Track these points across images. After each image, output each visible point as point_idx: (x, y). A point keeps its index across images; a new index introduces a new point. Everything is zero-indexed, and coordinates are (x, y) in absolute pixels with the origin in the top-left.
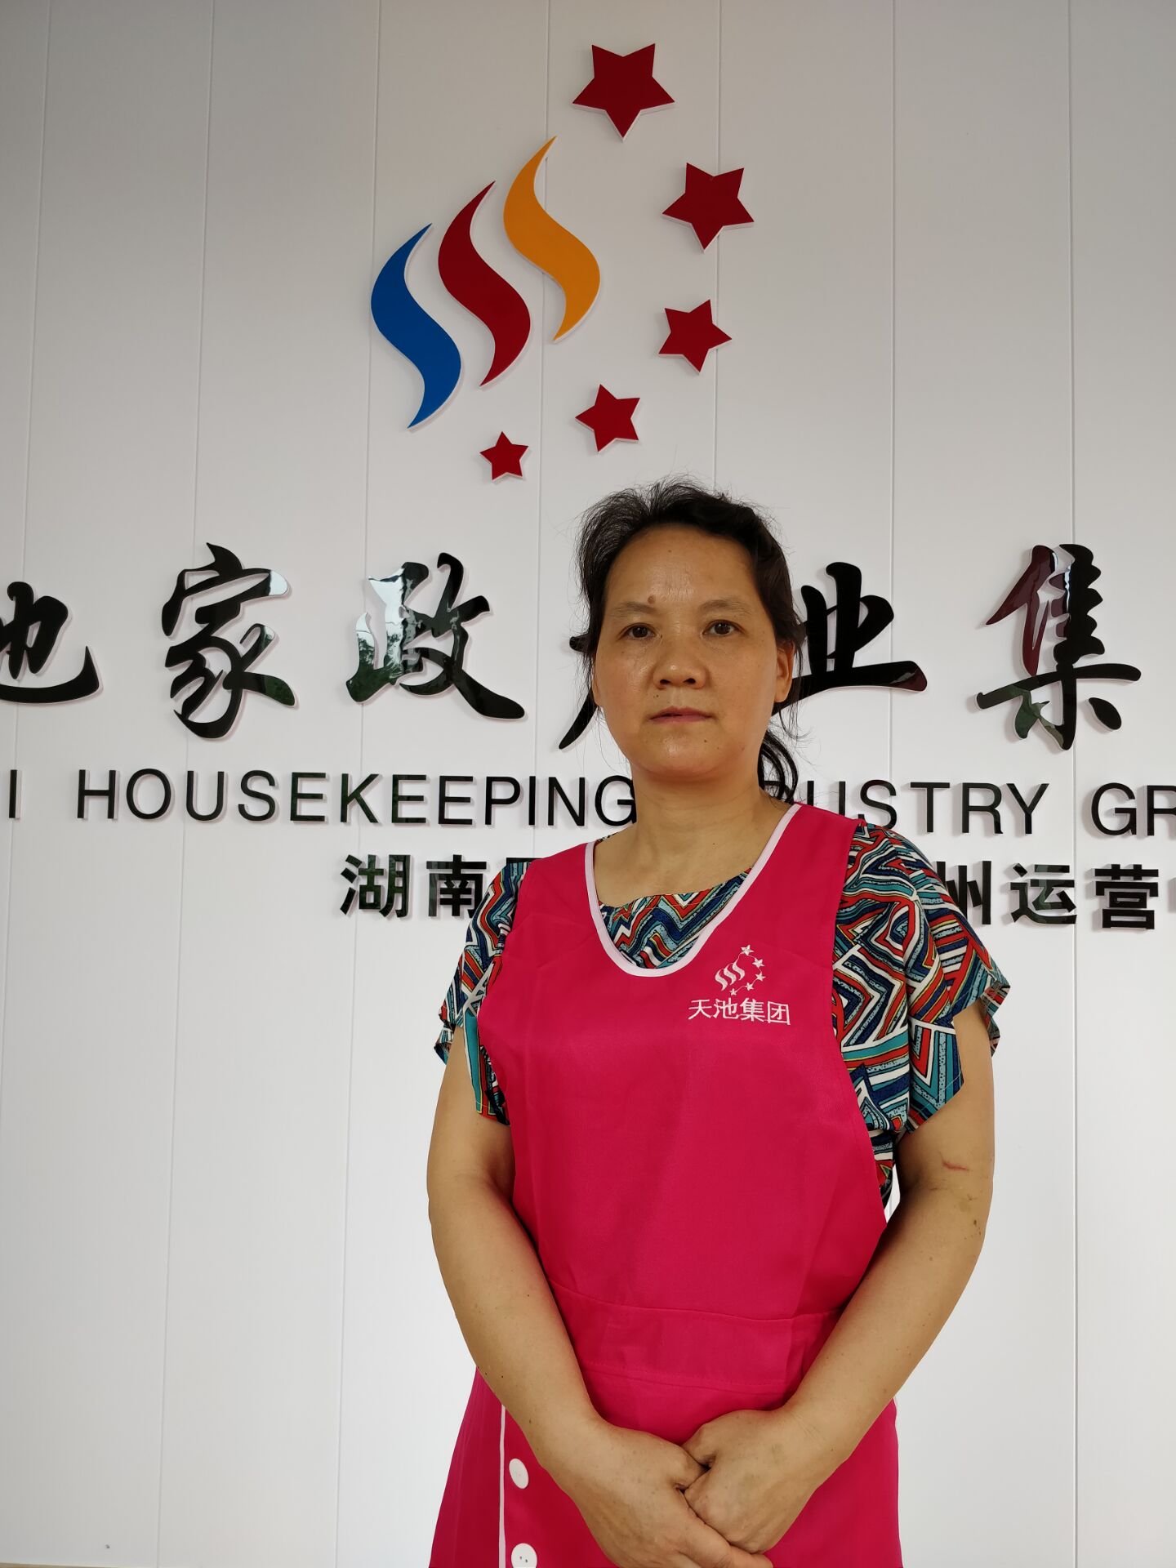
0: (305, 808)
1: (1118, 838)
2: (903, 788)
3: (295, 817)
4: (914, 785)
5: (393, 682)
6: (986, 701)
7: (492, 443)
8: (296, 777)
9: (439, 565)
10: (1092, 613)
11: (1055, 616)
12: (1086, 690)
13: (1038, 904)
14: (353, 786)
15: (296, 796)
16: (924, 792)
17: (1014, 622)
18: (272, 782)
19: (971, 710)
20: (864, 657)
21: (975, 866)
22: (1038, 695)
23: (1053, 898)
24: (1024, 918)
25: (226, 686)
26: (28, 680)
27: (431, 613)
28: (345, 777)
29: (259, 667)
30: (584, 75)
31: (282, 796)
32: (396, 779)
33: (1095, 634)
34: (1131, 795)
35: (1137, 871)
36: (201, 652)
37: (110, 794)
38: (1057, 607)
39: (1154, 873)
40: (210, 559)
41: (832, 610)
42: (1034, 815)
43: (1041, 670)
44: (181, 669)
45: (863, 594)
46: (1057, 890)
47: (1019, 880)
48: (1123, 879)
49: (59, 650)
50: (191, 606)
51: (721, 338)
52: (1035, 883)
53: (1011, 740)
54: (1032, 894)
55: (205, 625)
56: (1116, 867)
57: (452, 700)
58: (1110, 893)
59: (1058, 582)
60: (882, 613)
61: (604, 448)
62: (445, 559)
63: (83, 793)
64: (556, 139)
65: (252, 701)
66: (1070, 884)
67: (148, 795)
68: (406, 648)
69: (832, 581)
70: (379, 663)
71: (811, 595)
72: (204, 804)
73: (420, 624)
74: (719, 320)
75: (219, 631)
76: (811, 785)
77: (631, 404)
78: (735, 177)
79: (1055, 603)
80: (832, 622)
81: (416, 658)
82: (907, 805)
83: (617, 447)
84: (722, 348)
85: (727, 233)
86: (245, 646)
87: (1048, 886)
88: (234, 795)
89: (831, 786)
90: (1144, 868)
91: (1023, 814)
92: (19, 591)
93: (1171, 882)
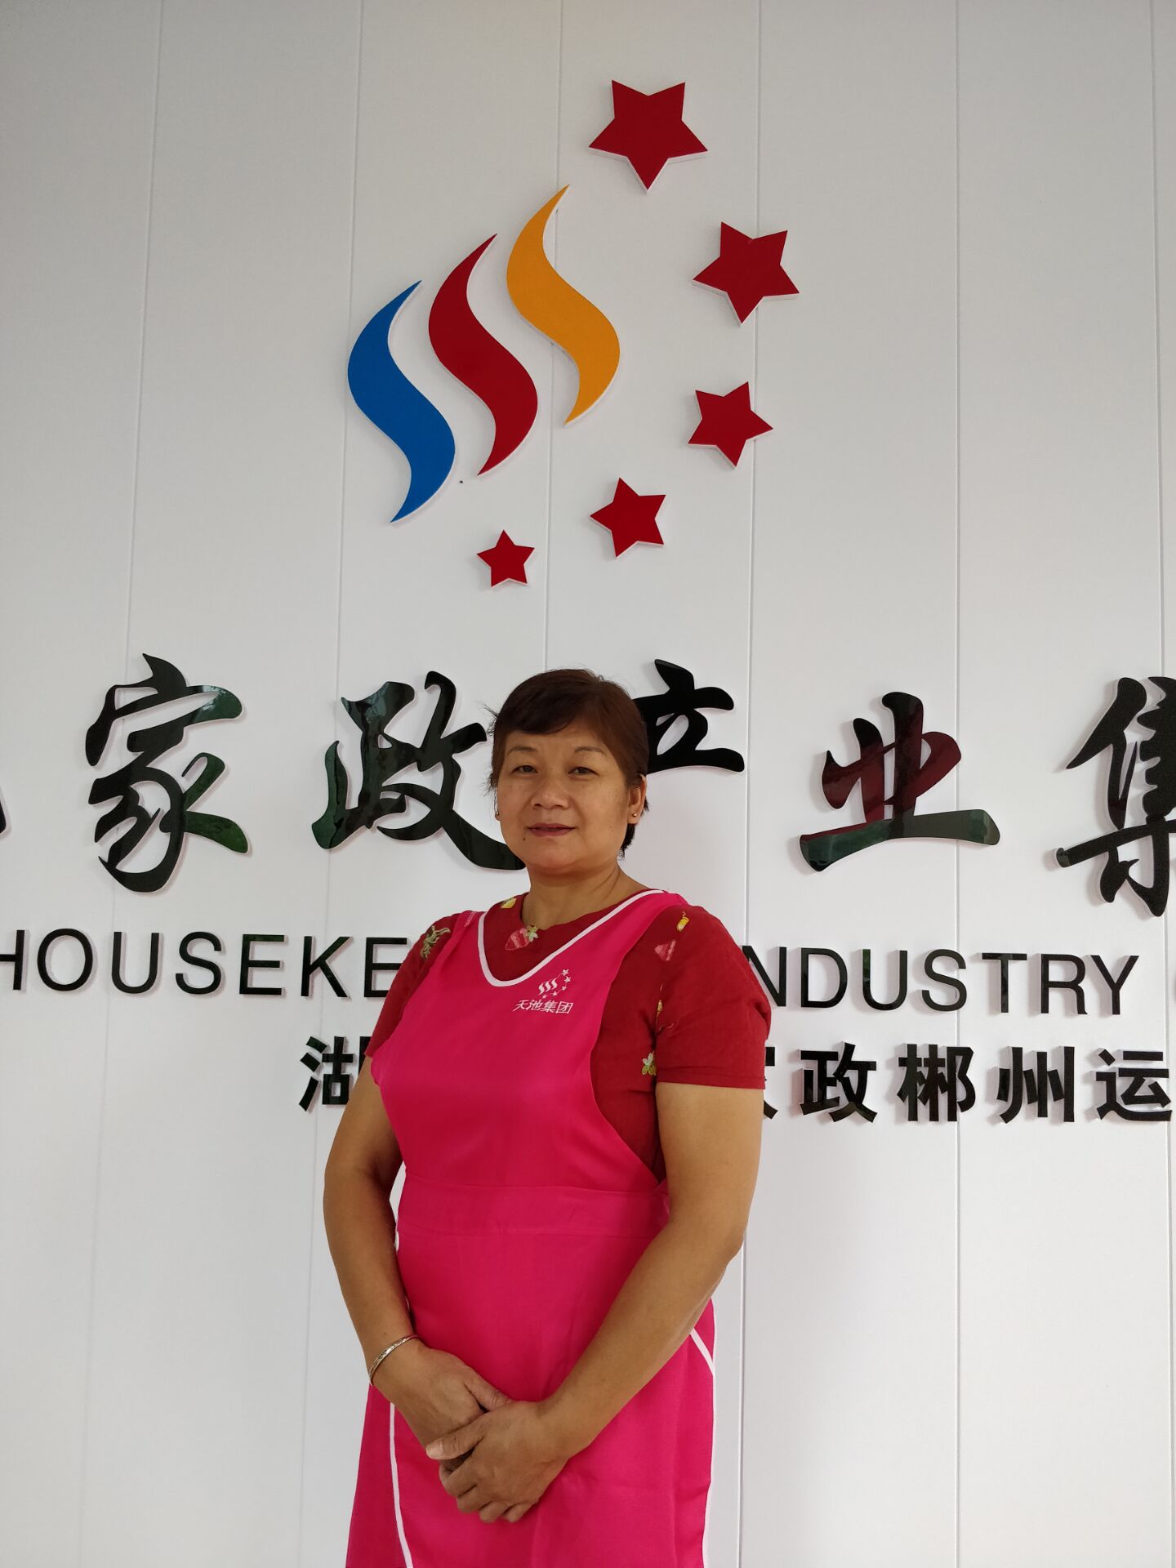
0: (259, 978)
2: (974, 958)
3: (245, 989)
4: (986, 956)
5: (369, 826)
6: (1070, 857)
7: (491, 543)
8: (248, 940)
9: (427, 685)
11: (1144, 758)
13: (1130, 1097)
14: (317, 952)
15: (247, 964)
16: (997, 965)
17: (1098, 765)
18: (217, 946)
19: (1049, 868)
20: (927, 804)
21: (1057, 1052)
22: (1126, 852)
23: (1144, 1091)
24: (1112, 1114)
25: (163, 828)
27: (417, 741)
28: (308, 942)
29: (205, 806)
30: (602, 115)
31: (231, 964)
32: (371, 943)
36: (132, 786)
37: (16, 958)
38: (1146, 750)
40: (147, 673)
41: (889, 748)
42: (1123, 992)
43: (1129, 823)
44: (108, 806)
45: (927, 728)
46: (1148, 1081)
47: (1106, 1068)
50: (121, 729)
51: (760, 427)
52: (1124, 1072)
53: (1094, 903)
54: (1122, 1085)
55: (139, 754)
57: (440, 845)
59: (1146, 721)
60: (947, 752)
61: (625, 552)
62: (433, 678)
64: (569, 188)
65: (194, 844)
66: (1164, 1073)
67: (65, 961)
68: (384, 784)
69: (889, 714)
70: (353, 802)
71: (864, 730)
72: (134, 973)
73: (404, 754)
74: (759, 405)
75: (158, 762)
76: (867, 954)
77: (656, 502)
78: (777, 241)
79: (1144, 744)
80: (890, 761)
81: (395, 796)
82: (977, 978)
83: (639, 551)
84: (761, 438)
85: (768, 305)
86: (188, 779)
87: (1139, 1076)
88: (171, 962)
89: (889, 956)
91: (1109, 991)
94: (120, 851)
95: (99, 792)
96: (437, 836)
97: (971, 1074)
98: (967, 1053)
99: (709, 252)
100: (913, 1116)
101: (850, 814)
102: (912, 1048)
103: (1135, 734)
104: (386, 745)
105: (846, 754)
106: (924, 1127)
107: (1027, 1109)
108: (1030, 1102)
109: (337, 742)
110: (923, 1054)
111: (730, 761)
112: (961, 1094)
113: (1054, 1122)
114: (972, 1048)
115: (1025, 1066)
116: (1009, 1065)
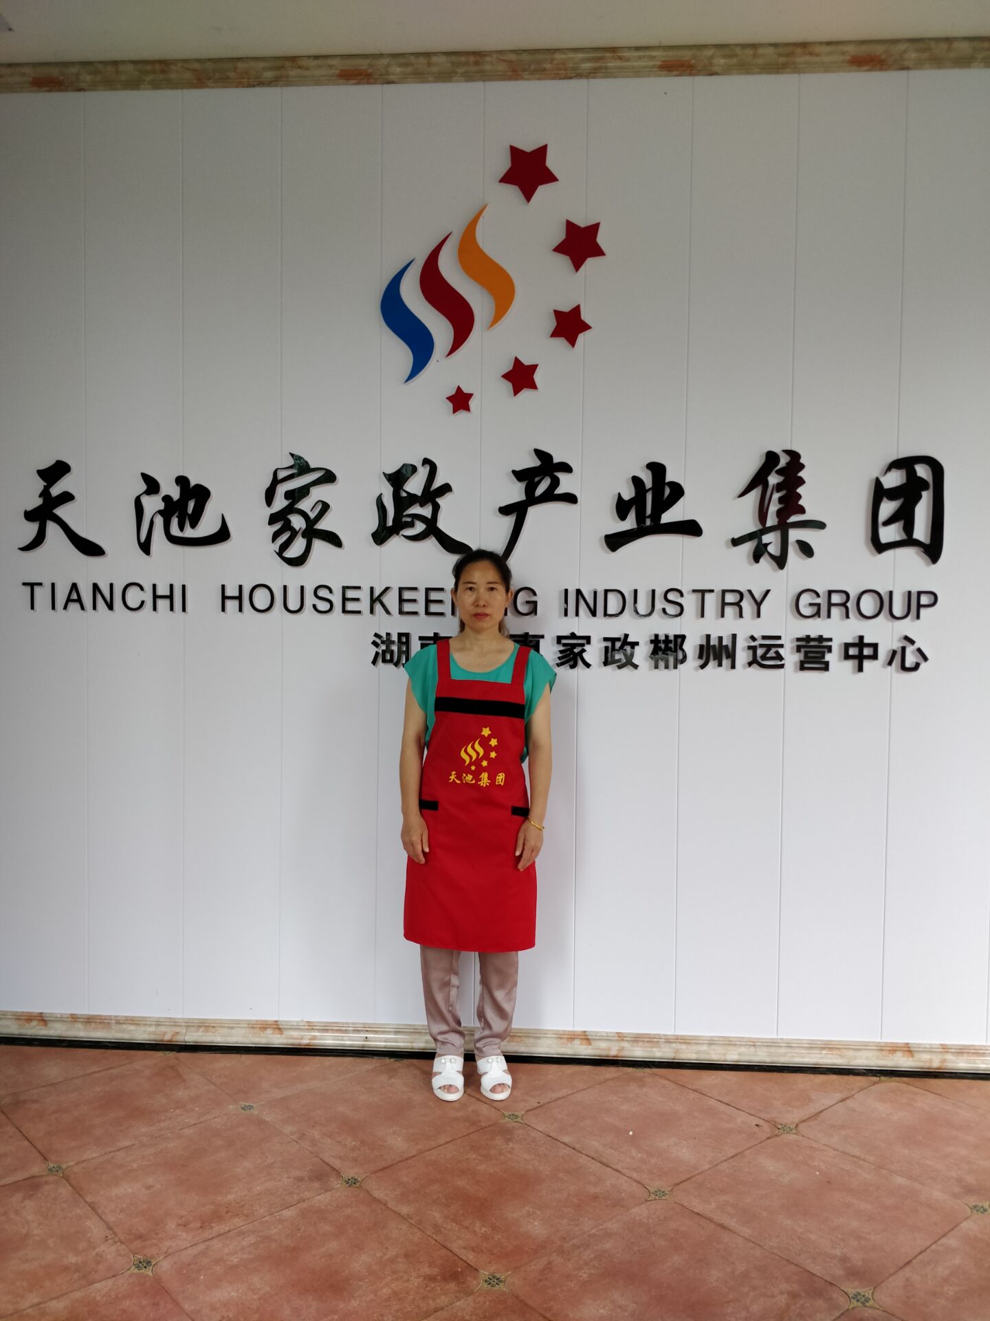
0: (350, 606)
1: (810, 620)
2: (688, 593)
3: (344, 611)
4: (694, 591)
5: (398, 534)
6: (736, 542)
7: (452, 392)
8: (345, 588)
9: (423, 464)
10: (800, 490)
11: (778, 491)
12: (794, 535)
13: (764, 657)
14: (377, 594)
15: (345, 600)
16: (700, 595)
17: (755, 495)
18: (331, 591)
19: (728, 547)
20: (667, 518)
21: (728, 636)
22: (766, 538)
23: (772, 654)
24: (755, 665)
25: (303, 537)
26: (189, 533)
27: (419, 493)
28: (372, 589)
29: (322, 525)
30: (504, 164)
31: (337, 599)
32: (401, 590)
33: (801, 502)
34: (818, 595)
35: (821, 639)
36: (288, 516)
37: (239, 598)
38: (779, 487)
39: (830, 640)
40: (291, 462)
41: (649, 490)
42: (762, 607)
43: (769, 523)
44: (277, 526)
45: (669, 478)
46: (773, 650)
47: (753, 644)
48: (812, 643)
49: (206, 515)
50: (281, 489)
51: (586, 327)
52: (761, 646)
53: (751, 564)
54: (760, 652)
55: (290, 501)
56: (808, 637)
57: (431, 543)
58: (805, 651)
59: (779, 472)
60: (677, 491)
61: (519, 394)
62: (426, 461)
63: (224, 598)
64: (488, 206)
65: (318, 544)
66: (781, 646)
67: (261, 599)
68: (404, 514)
69: (649, 473)
70: (390, 523)
71: (637, 481)
72: (293, 604)
73: (413, 499)
74: (585, 316)
75: (299, 505)
76: (636, 591)
77: (534, 368)
78: (594, 228)
79: (778, 484)
80: (649, 497)
81: (409, 519)
82: (690, 602)
83: (526, 394)
84: (587, 333)
85: (590, 262)
86: (313, 513)
87: (769, 647)
88: (310, 599)
89: (647, 592)
90: (825, 636)
91: (755, 607)
92: (182, 481)
93: (840, 645)
94: (284, 547)
95: (273, 519)
96: (430, 539)
97: (685, 647)
98: (683, 637)
99: (560, 235)
100: (656, 667)
101: (630, 523)
102: (657, 636)
103: (773, 479)
104: (404, 495)
105: (628, 493)
106: (662, 673)
107: (712, 664)
108: (714, 659)
109: (381, 494)
110: (662, 638)
111: (571, 498)
112: (680, 656)
113: (726, 669)
114: (686, 635)
115: (712, 643)
116: (704, 643)
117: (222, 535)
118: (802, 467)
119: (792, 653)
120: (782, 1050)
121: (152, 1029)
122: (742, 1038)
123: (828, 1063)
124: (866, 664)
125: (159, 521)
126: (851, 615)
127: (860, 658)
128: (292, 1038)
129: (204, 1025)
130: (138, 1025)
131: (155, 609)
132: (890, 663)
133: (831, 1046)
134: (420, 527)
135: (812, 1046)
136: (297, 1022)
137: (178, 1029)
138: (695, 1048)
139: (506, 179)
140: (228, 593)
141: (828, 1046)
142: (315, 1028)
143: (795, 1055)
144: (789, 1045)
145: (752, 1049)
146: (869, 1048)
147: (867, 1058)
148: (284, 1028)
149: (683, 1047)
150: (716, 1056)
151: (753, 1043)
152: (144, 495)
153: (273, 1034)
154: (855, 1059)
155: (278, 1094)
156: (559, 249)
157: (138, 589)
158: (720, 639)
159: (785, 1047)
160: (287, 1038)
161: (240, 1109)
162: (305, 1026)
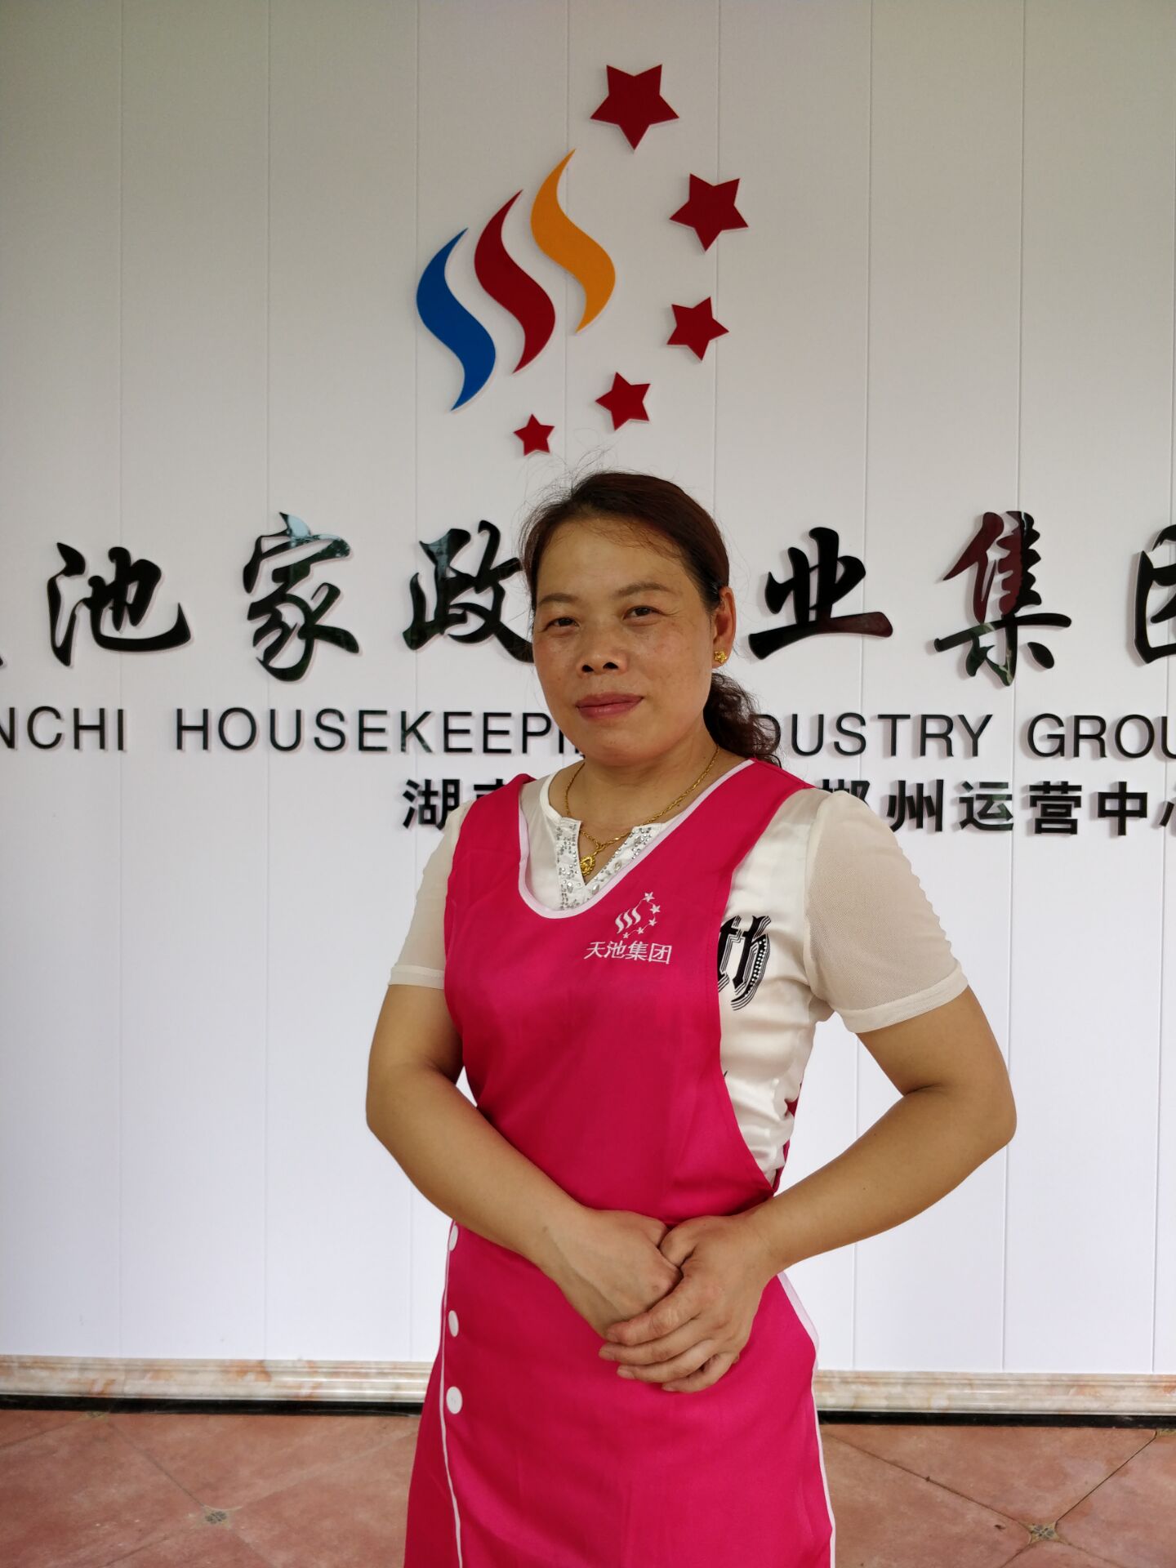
0: (371, 740)
1: (1049, 759)
2: (872, 719)
3: (362, 747)
4: (881, 717)
5: (442, 633)
6: (942, 645)
7: (523, 424)
8: (362, 713)
9: (479, 531)
10: (1031, 570)
11: (1001, 571)
12: (1025, 635)
13: (984, 814)
14: (410, 722)
15: (363, 730)
16: (889, 722)
17: (967, 576)
18: (342, 718)
19: (929, 652)
20: (840, 609)
21: (930, 783)
22: (985, 640)
23: (993, 810)
24: (970, 826)
25: (300, 637)
26: (128, 632)
27: (474, 572)
28: (404, 714)
29: (328, 620)
30: (598, 93)
31: (350, 729)
32: (447, 715)
33: (1034, 588)
34: (1061, 724)
35: (1065, 787)
36: (278, 607)
37: (204, 729)
38: (1002, 565)
39: (1078, 788)
40: (280, 526)
41: (814, 568)
42: (981, 740)
43: (989, 618)
44: (261, 622)
45: (842, 553)
46: (997, 803)
47: (967, 794)
48: (1053, 794)
49: (156, 605)
50: (267, 567)
51: (720, 330)
52: (980, 797)
53: (962, 677)
54: (978, 806)
55: (281, 584)
56: (1047, 784)
57: (492, 647)
58: (1043, 805)
59: (1003, 544)
60: (856, 570)
61: (621, 427)
62: (484, 525)
63: (181, 728)
64: (576, 151)
65: (321, 648)
66: (1009, 797)
67: (237, 730)
68: (452, 603)
69: (814, 544)
70: (430, 616)
71: (796, 556)
72: (285, 737)
73: (464, 582)
74: (718, 315)
75: (292, 589)
76: (795, 717)
77: (643, 389)
78: (731, 187)
79: (1001, 560)
80: (814, 578)
81: (459, 612)
82: (874, 733)
83: (631, 426)
84: (721, 339)
85: (725, 237)
86: (315, 602)
87: (990, 799)
88: (310, 731)
89: (812, 719)
90: (1070, 784)
91: (971, 741)
92: (118, 555)
93: (1092, 796)
94: (271, 652)
95: (255, 611)
96: (490, 641)
98: (866, 784)
99: (680, 197)
101: (785, 617)
102: (827, 782)
104: (451, 575)
105: (783, 574)
107: (908, 823)
108: (911, 818)
109: (417, 574)
113: (929, 832)
114: (870, 781)
115: (908, 793)
116: (896, 793)
117: (179, 634)
118: (1035, 536)
119: (1024, 807)
120: (1011, 1391)
121: (74, 1375)
122: (952, 1374)
123: (1079, 1409)
124: (1131, 823)
125: (84, 614)
126: (1107, 752)
127: (1122, 815)
128: (285, 1386)
129: (152, 1368)
130: (53, 1369)
131: (77, 746)
132: (1164, 823)
133: (1082, 1383)
134: (474, 623)
135: (1055, 1383)
136: (294, 1362)
137: (111, 1376)
138: (884, 1390)
139: (602, 114)
140: (187, 722)
141: (1078, 1384)
142: (320, 1370)
143: (1030, 1397)
144: (1021, 1382)
145: (967, 1391)
146: (1136, 1384)
147: (1134, 1400)
148: (272, 1372)
149: (867, 1389)
150: (915, 1401)
151: (969, 1382)
152: (62, 576)
153: (256, 1380)
154: (1116, 1401)
155: (263, 1489)
156: (680, 217)
157: (51, 715)
158: (920, 787)
159: (1015, 1385)
160: (277, 1387)
161: (205, 1522)
162: (304, 1367)
